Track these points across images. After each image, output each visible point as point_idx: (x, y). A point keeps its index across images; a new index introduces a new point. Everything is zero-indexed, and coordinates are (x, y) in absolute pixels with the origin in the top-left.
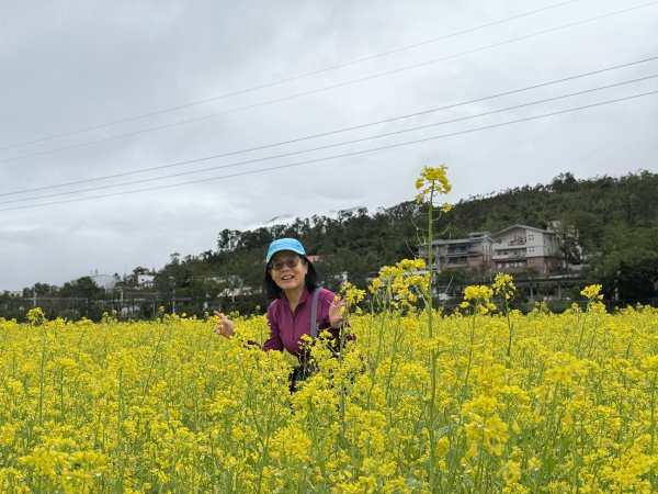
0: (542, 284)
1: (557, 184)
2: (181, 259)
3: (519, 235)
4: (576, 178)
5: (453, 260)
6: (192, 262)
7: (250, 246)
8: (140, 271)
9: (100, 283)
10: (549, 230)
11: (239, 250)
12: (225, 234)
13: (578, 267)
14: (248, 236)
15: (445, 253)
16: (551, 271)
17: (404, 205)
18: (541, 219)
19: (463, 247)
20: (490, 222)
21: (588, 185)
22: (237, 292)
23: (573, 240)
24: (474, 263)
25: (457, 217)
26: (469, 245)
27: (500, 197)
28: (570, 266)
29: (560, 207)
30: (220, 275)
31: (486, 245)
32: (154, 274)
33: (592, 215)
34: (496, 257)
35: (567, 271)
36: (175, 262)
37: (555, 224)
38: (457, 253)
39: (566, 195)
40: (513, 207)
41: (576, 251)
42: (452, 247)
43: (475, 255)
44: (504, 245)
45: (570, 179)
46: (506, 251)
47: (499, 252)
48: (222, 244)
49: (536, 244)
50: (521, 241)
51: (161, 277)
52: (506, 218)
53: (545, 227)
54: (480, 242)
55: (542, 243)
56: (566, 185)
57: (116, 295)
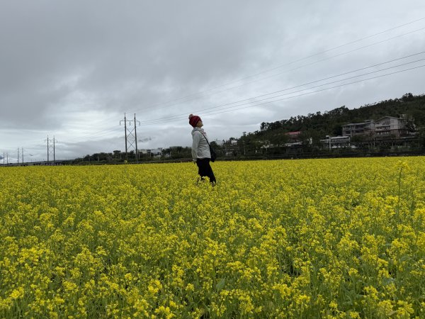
0: (397, 141)
1: (404, 98)
2: (247, 134)
3: (387, 120)
4: (413, 95)
5: (357, 132)
6: (250, 135)
7: (273, 128)
8: (232, 139)
9: (218, 143)
10: (401, 118)
11: (269, 130)
12: (263, 124)
13: (414, 133)
14: (272, 124)
15: (354, 129)
16: (401, 135)
17: (337, 110)
18: (397, 113)
19: (362, 126)
20: (374, 115)
21: (419, 98)
22: (268, 146)
23: (411, 122)
24: (367, 133)
25: (359, 114)
26: (365, 125)
27: (378, 104)
28: (410, 133)
29: (406, 108)
30: (262, 140)
31: (372, 125)
32: (237, 140)
33: (420, 111)
34: (377, 130)
35: (408, 135)
36: (245, 136)
37: (403, 115)
38: (360, 128)
39: (409, 103)
40: (384, 109)
41: (413, 127)
42: (357, 126)
43: (367, 129)
44: (381, 125)
45: (410, 95)
46: (381, 128)
47: (378, 128)
48: (262, 128)
49: (395, 124)
50: (388, 123)
51: (239, 141)
52: (381, 114)
53: (399, 117)
54: (369, 124)
55: (397, 123)
56: (409, 98)
57: (224, 148)
